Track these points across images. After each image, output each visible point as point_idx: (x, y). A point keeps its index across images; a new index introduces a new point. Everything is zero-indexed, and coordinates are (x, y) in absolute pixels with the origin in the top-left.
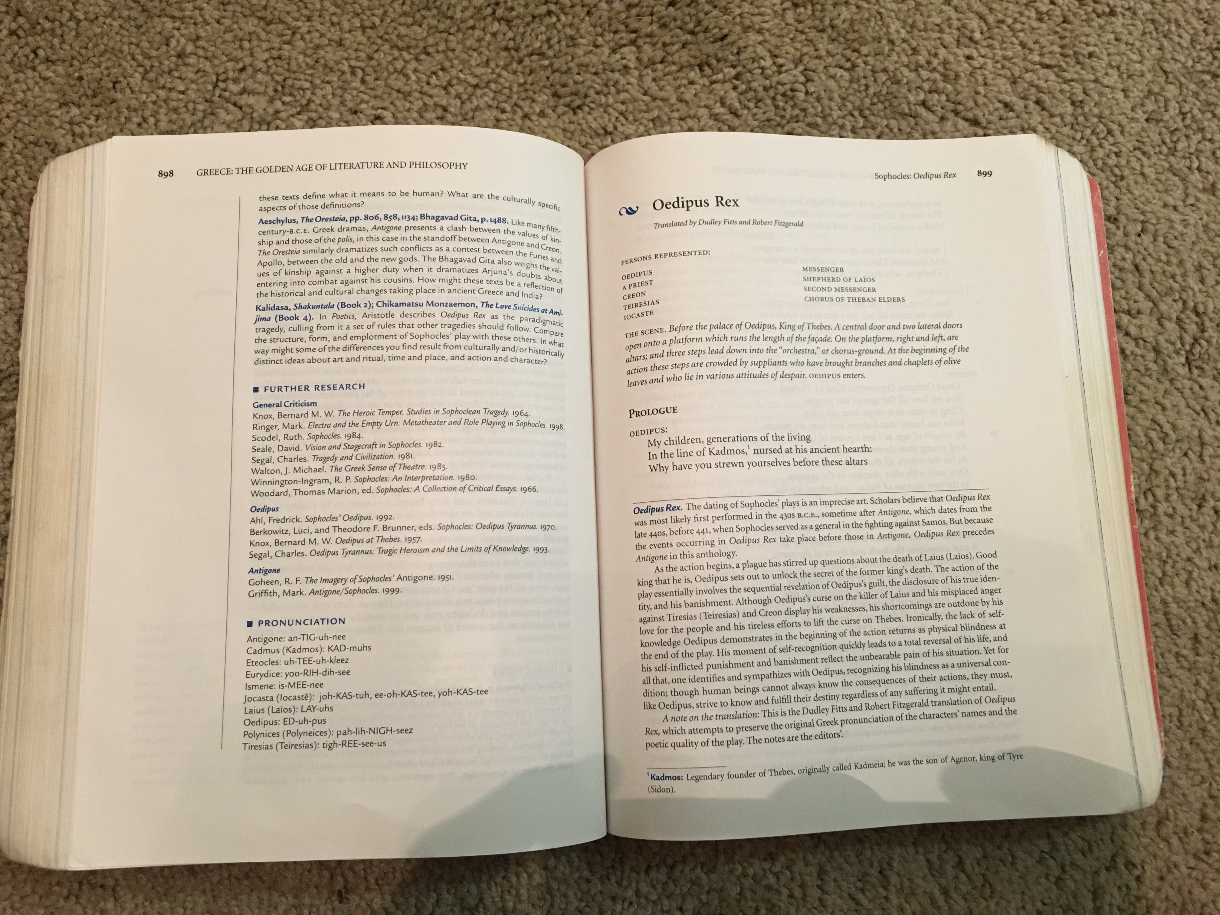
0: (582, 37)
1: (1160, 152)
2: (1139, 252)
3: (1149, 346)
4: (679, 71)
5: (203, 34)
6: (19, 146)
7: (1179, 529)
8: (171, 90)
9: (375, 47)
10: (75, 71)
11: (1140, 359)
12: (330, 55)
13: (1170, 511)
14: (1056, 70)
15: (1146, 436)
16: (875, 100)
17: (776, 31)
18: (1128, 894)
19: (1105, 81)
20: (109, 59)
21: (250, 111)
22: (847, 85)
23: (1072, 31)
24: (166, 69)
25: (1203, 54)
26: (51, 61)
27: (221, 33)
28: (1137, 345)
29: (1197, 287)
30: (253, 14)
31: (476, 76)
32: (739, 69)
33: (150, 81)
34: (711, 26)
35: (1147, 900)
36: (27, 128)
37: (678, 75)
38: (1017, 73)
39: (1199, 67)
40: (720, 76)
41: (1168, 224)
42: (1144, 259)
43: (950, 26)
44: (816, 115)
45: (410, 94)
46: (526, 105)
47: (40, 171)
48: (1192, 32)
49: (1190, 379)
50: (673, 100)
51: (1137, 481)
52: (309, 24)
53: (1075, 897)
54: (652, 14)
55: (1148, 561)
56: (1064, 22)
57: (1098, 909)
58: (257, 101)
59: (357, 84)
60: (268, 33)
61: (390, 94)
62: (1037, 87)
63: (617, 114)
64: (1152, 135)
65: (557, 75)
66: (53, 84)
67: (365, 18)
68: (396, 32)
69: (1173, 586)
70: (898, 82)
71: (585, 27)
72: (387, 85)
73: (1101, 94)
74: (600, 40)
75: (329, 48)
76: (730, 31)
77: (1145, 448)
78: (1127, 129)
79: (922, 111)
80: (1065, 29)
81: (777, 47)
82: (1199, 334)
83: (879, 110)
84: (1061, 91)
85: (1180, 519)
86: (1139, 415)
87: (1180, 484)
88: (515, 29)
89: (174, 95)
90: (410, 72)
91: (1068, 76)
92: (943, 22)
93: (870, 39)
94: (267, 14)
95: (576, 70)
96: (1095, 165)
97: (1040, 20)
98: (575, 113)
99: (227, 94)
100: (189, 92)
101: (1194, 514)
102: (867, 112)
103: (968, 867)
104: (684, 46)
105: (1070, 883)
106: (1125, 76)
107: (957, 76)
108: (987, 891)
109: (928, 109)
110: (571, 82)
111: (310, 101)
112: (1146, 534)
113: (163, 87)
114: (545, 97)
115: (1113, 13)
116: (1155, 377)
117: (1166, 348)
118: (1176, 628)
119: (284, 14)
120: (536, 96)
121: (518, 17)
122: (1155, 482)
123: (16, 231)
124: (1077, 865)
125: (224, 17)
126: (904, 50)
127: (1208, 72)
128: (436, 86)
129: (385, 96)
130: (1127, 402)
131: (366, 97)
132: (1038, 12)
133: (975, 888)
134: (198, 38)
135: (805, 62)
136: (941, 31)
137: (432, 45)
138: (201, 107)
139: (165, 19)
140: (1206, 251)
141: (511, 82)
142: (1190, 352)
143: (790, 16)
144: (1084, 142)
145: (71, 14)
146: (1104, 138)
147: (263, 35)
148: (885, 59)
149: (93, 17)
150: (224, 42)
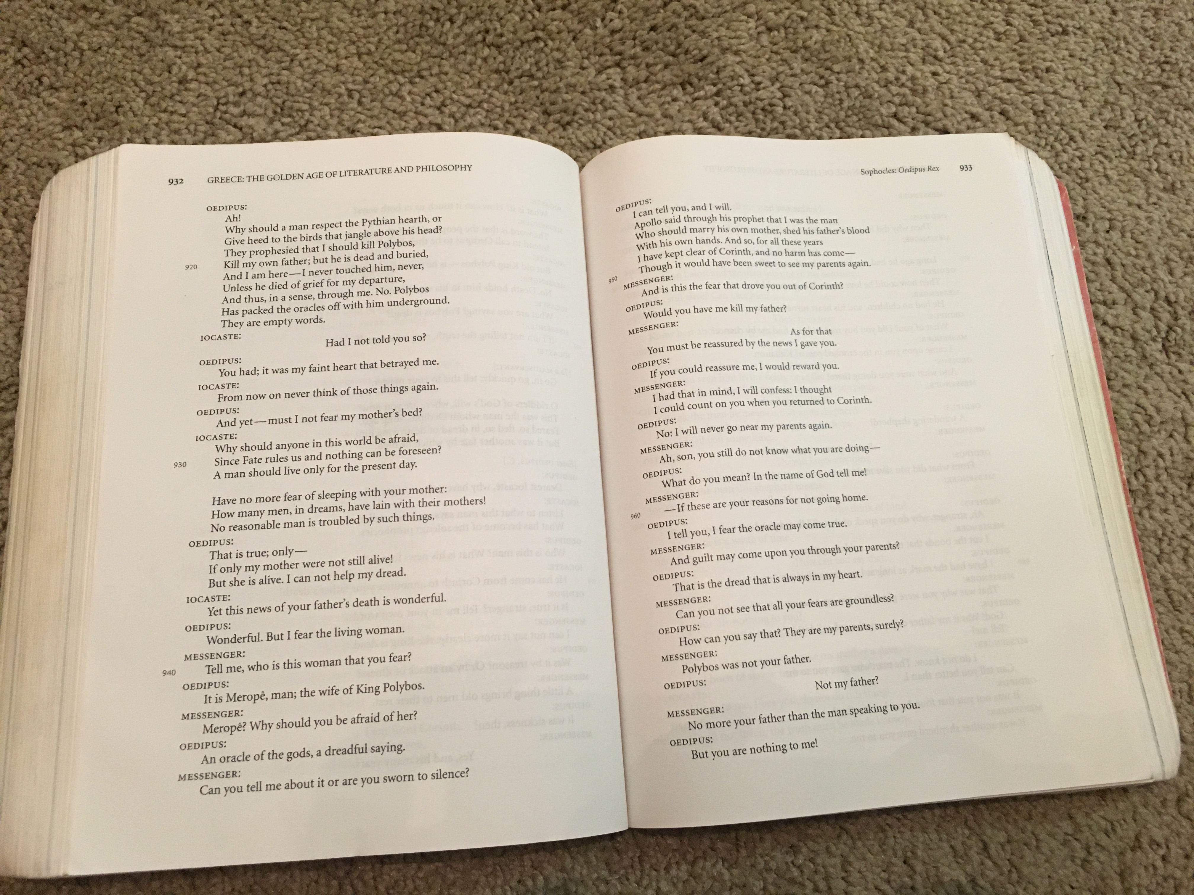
0: (568, 60)
1: (1121, 156)
2: (1109, 247)
3: (1127, 334)
4: (662, 89)
5: (204, 62)
6: (23, 167)
7: (1172, 507)
8: (172, 113)
9: (371, 72)
10: (78, 97)
11: (1119, 346)
12: (328, 79)
13: (1162, 490)
14: (1017, 84)
15: (1132, 419)
16: (850, 113)
17: (752, 52)
18: (1155, 874)
19: (1064, 93)
20: (112, 85)
21: (251, 131)
22: (822, 99)
23: (1029, 48)
24: (168, 94)
25: (1152, 67)
26: (56, 89)
27: (221, 61)
28: (1115, 333)
29: (1167, 278)
30: (252, 43)
31: (469, 97)
32: (720, 86)
33: (152, 106)
34: (691, 48)
35: (1175, 879)
36: (31, 150)
37: (663, 92)
38: (981, 86)
39: (1149, 79)
40: (702, 93)
41: (1134, 220)
42: (1114, 253)
43: (915, 46)
44: (795, 127)
45: (405, 113)
46: (517, 122)
47: (42, 190)
48: (1140, 48)
49: (1168, 364)
50: (658, 115)
51: (1127, 462)
52: (307, 51)
53: (1103, 879)
54: (634, 39)
55: (1145, 539)
56: (1020, 41)
57: (1127, 891)
58: (258, 123)
59: (354, 104)
60: (267, 60)
61: (386, 114)
62: (1000, 99)
63: (604, 129)
64: (1111, 140)
65: (547, 94)
66: (57, 109)
67: (360, 45)
68: (391, 58)
69: (1170, 562)
70: (870, 97)
71: (572, 50)
72: (383, 106)
73: (1060, 105)
74: (586, 63)
75: (326, 74)
76: (709, 52)
77: (1131, 430)
78: (1089, 135)
79: (894, 122)
80: (1022, 47)
81: (754, 67)
82: (1172, 322)
83: (854, 122)
84: (1023, 102)
85: (1172, 498)
86: (1123, 400)
87: (1169, 463)
88: (505, 54)
89: (175, 117)
90: (405, 94)
91: (1029, 89)
92: (908, 42)
93: (841, 58)
94: (267, 42)
95: (564, 90)
96: (1061, 168)
97: (999, 40)
98: (564, 129)
99: (227, 116)
100: (190, 115)
101: (1185, 493)
102: (842, 124)
103: (993, 851)
104: (666, 66)
105: (1096, 864)
106: (1081, 88)
107: (925, 91)
108: (1015, 876)
109: (900, 120)
110: (560, 100)
111: (308, 122)
112: (1140, 514)
113: (165, 111)
114: (537, 115)
115: (1065, 32)
116: (1135, 362)
117: (1143, 336)
118: (1177, 604)
119: (282, 43)
120: (527, 114)
121: (508, 42)
122: (1145, 463)
123: (17, 247)
124: (1101, 846)
125: (223, 47)
126: (873, 68)
127: (1159, 83)
128: (431, 106)
129: (382, 116)
130: (1110, 387)
131: (363, 117)
132: (996, 33)
133: (1002, 874)
134: (199, 65)
135: (781, 79)
136: (907, 51)
137: (426, 69)
138: (202, 128)
139: (167, 49)
140: (1171, 245)
141: (503, 101)
142: (1166, 339)
143: (765, 39)
144: (1049, 148)
145: (75, 43)
146: (1066, 144)
147: (262, 62)
148: (856, 76)
149: (98, 46)
150: (225, 68)
